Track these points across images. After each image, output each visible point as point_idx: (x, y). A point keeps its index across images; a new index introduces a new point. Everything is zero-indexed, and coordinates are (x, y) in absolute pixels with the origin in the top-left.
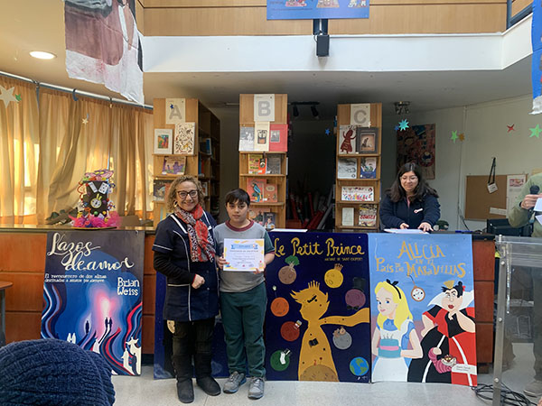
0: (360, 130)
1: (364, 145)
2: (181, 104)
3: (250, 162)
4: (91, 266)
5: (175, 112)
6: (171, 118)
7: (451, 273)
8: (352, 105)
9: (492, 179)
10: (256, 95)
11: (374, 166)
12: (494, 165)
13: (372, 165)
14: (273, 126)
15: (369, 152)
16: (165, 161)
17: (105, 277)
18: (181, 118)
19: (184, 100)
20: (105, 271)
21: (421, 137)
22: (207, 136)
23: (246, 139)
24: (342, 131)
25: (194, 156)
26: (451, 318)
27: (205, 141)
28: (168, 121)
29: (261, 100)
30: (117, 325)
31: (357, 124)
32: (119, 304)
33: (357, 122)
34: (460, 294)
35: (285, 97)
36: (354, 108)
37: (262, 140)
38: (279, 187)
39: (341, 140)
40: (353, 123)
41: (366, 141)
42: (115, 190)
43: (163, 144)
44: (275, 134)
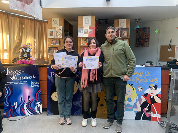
0: (122, 29)
2: (57, 20)
4: (21, 78)
5: (56, 23)
6: (54, 25)
7: (152, 81)
8: (119, 20)
9: (170, 47)
10: (84, 16)
12: (171, 42)
14: (90, 28)
15: (125, 37)
16: (52, 40)
17: (26, 82)
19: (59, 18)
20: (26, 80)
21: (144, 32)
22: (68, 32)
23: (80, 32)
25: (62, 38)
26: (152, 98)
29: (86, 18)
30: (32, 98)
31: (121, 27)
32: (32, 91)
34: (156, 89)
35: (94, 17)
41: (124, 33)
42: (37, 51)
43: (52, 34)
44: (91, 30)
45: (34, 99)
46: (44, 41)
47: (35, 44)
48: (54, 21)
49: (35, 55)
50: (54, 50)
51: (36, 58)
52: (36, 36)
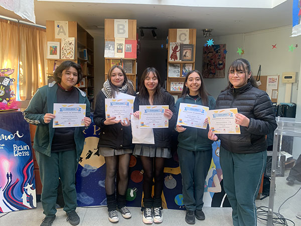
0: (182, 46)
1: (185, 56)
2: (65, 25)
3: (112, 65)
5: (61, 30)
6: (58, 34)
8: (178, 29)
9: (258, 78)
10: (115, 20)
11: (191, 68)
12: (260, 70)
13: (189, 68)
14: (127, 41)
15: (188, 60)
16: (55, 64)
17: (3, 145)
18: (65, 35)
19: (67, 22)
21: (217, 52)
22: (85, 48)
23: (109, 49)
24: (171, 46)
25: (75, 60)
27: (83, 50)
28: (57, 37)
29: (119, 23)
30: (16, 177)
31: (181, 42)
32: (16, 163)
33: (181, 41)
35: (135, 23)
36: (179, 31)
37: (119, 50)
39: (171, 52)
40: (178, 41)
41: (186, 53)
42: (24, 83)
43: (54, 51)
44: (128, 47)
45: (19, 179)
47: (21, 69)
48: (58, 26)
49: (22, 91)
51: (24, 97)
52: (23, 55)
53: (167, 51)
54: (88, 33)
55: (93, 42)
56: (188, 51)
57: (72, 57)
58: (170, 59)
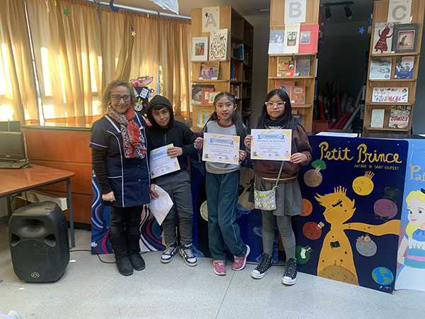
0: (398, 28)
1: (401, 44)
2: (215, 12)
3: (278, 65)
5: (211, 20)
6: (206, 26)
11: (411, 65)
13: (409, 65)
14: (303, 28)
15: (406, 51)
16: (202, 67)
18: (215, 26)
19: (219, 7)
22: (241, 42)
23: (276, 42)
24: (378, 29)
25: (227, 61)
27: (238, 46)
28: (205, 30)
29: (292, 1)
31: (395, 21)
33: (395, 18)
37: (291, 42)
38: (307, 89)
39: (376, 39)
40: (391, 20)
41: (404, 39)
42: (165, 94)
43: (200, 51)
44: (305, 35)
46: (182, 69)
47: (161, 77)
48: (207, 15)
50: (206, 93)
52: (163, 59)
53: (368, 38)
54: (246, 21)
55: (253, 32)
56: (408, 35)
57: (223, 57)
58: (374, 50)
